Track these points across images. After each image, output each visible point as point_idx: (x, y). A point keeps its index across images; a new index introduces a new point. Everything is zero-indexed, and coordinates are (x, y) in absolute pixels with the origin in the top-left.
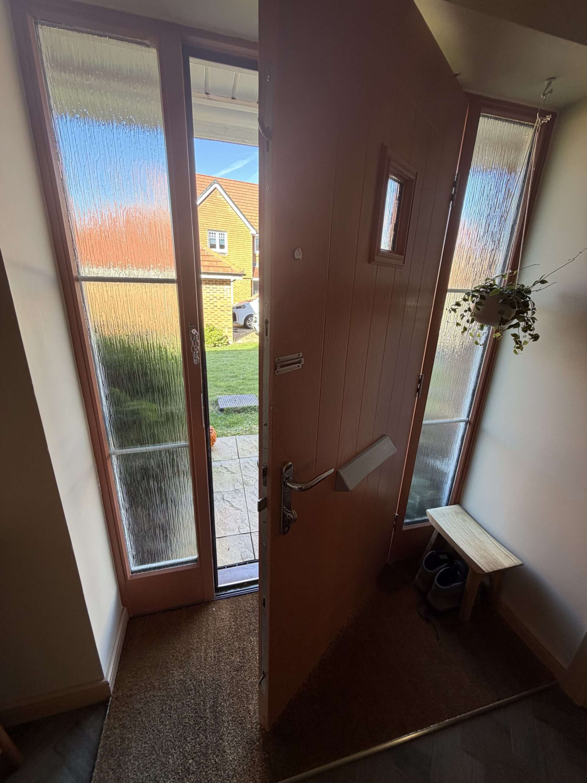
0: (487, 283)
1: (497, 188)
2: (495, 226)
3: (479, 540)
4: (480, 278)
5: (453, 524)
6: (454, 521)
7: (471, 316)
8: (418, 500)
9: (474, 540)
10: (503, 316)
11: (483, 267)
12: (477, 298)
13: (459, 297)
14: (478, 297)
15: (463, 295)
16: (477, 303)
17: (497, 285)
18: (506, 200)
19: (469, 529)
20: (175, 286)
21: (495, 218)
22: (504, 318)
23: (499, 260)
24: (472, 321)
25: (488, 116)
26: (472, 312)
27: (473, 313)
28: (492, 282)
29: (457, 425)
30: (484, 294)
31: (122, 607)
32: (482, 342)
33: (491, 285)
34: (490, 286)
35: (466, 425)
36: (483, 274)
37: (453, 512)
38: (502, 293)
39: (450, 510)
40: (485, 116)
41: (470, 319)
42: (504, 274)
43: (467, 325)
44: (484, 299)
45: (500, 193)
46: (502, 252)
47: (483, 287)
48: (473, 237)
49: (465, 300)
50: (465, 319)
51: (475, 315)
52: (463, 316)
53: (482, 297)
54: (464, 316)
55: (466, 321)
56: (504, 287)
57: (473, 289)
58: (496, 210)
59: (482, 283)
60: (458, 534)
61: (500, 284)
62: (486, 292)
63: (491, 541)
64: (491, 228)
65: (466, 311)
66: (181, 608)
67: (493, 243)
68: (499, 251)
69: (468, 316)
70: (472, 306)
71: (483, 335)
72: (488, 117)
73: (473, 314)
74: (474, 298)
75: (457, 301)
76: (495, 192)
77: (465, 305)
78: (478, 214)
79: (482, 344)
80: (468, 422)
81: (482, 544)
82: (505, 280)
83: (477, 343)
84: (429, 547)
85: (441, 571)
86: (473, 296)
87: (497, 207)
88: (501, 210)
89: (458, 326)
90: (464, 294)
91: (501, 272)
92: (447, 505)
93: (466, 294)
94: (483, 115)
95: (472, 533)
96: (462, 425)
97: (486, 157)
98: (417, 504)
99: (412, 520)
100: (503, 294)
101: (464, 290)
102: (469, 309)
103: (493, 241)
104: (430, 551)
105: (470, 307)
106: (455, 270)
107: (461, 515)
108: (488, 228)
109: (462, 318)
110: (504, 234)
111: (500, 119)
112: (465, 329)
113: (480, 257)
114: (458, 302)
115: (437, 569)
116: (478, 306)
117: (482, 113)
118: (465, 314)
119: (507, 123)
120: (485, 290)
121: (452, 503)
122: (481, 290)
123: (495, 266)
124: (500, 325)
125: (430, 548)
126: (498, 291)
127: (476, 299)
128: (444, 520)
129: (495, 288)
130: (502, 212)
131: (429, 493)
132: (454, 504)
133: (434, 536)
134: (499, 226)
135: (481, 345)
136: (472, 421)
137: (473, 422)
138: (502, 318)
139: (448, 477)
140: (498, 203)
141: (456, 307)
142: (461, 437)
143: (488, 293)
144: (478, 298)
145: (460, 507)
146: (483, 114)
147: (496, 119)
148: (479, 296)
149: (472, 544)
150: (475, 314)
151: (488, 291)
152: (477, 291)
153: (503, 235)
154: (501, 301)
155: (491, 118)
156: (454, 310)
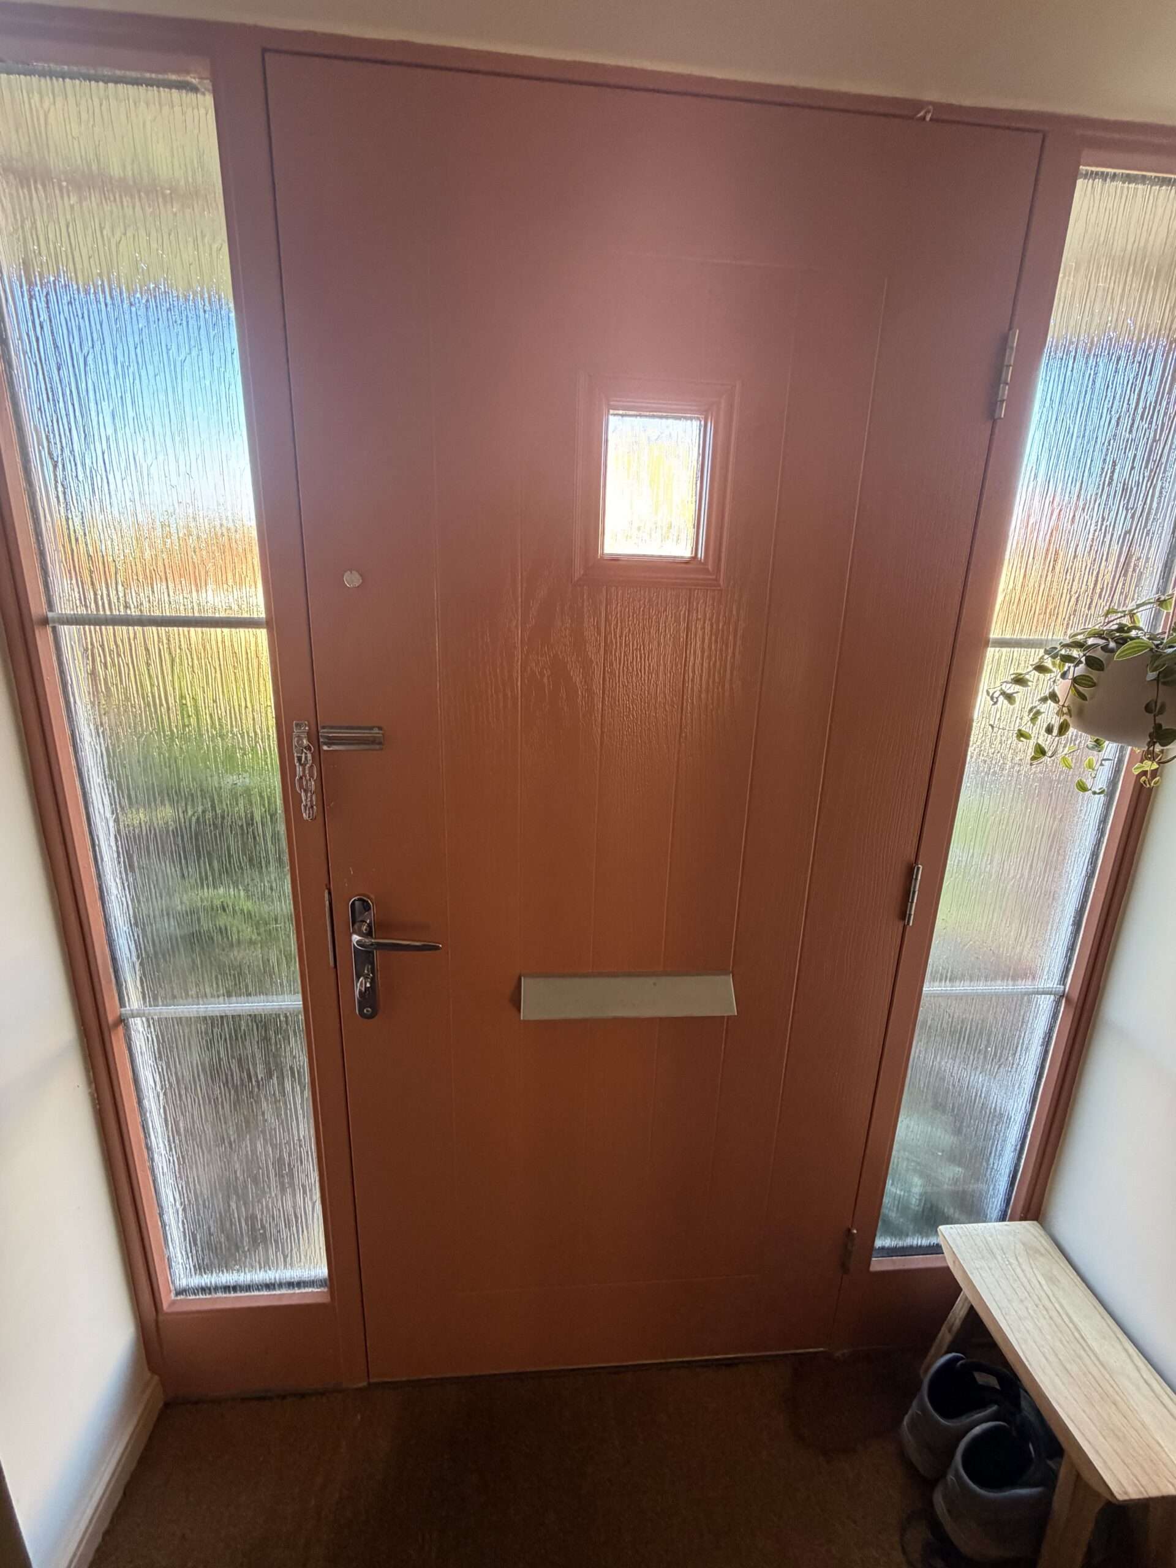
0: (1109, 623)
1: (1136, 365)
2: (1133, 468)
3: (1098, 1359)
4: (1089, 608)
5: (1015, 1286)
6: (1021, 1275)
7: (1057, 714)
8: (917, 1190)
9: (1080, 1357)
10: (1159, 719)
11: (1100, 579)
12: (1075, 666)
13: (1026, 659)
14: (1080, 662)
15: (1036, 655)
16: (1075, 680)
17: (1140, 629)
18: (1166, 396)
19: (1067, 1315)
20: (262, 634)
21: (1133, 448)
22: (1164, 727)
23: (1147, 559)
24: (1063, 728)
25: (1103, 173)
26: (1061, 703)
27: (1063, 706)
28: (1126, 621)
29: (1029, 1001)
30: (1098, 654)
31: (148, 1374)
32: (1101, 781)
33: (1121, 628)
34: (1118, 630)
35: (1058, 1003)
36: (1100, 597)
37: (1019, 1246)
38: (1155, 654)
39: (1011, 1238)
40: (1094, 175)
41: (1056, 722)
42: (1163, 598)
43: (1045, 741)
44: (1098, 670)
45: (1147, 378)
46: (1156, 536)
47: (1099, 635)
48: (1067, 498)
49: (1040, 668)
50: (1043, 722)
51: (1070, 712)
52: (1036, 715)
53: (1092, 662)
54: (1038, 713)
55: (1044, 729)
56: (1165, 633)
57: (1068, 641)
58: (1136, 426)
59: (1097, 623)
60: (1029, 1325)
61: (1154, 626)
62: (1105, 648)
63: (1138, 1370)
64: (1122, 473)
65: (1044, 700)
66: (284, 1397)
67: (1129, 515)
68: (1148, 534)
69: (1050, 714)
70: (1062, 687)
71: (1102, 765)
72: (1104, 176)
73: (1065, 710)
74: (1067, 665)
75: (1019, 671)
76: (1132, 376)
77: (1041, 684)
78: (1078, 437)
79: (1098, 791)
80: (1062, 996)
81: (1107, 1376)
82: (1168, 614)
83: (1083, 788)
84: (945, 1336)
85: (977, 1430)
86: (1067, 659)
87: (1138, 418)
88: (1151, 423)
89: (1022, 739)
90: (1042, 651)
91: (1157, 593)
92: (1003, 1218)
93: (1047, 652)
94: (1087, 171)
95: (1077, 1330)
96: (1046, 1003)
97: (1100, 284)
98: (914, 1201)
99: (900, 1244)
100: (1160, 656)
101: (1042, 640)
102: (1053, 697)
103: (1127, 510)
104: (947, 1352)
105: (1054, 690)
106: (1010, 587)
107: (1041, 1259)
108: (1113, 472)
109: (1034, 720)
110: (1162, 488)
111: (1144, 177)
112: (1040, 751)
113: (1089, 552)
114: (1021, 674)
115: (965, 1420)
116: (1081, 689)
117: (1084, 165)
118: (1043, 708)
119: (1164, 188)
120: (1101, 642)
121: (1018, 1216)
122: (1090, 641)
123: (1136, 575)
124: (1152, 744)
125: (948, 1338)
126: (1144, 646)
127: (1072, 669)
128: (990, 1269)
129: (1132, 639)
130: (1156, 430)
131: (949, 1174)
132: (1024, 1218)
133: (959, 1311)
134: (1146, 467)
135: (1094, 793)
136: (1075, 995)
137: (1078, 998)
138: (1158, 727)
139: (1004, 1141)
140: (1141, 405)
141: (1017, 688)
142: (1042, 1036)
143: (1112, 651)
144: (1082, 666)
145: (1042, 1233)
146: (1090, 169)
147: (1129, 179)
148: (1083, 659)
149: (1074, 1369)
150: (1069, 710)
151: (1112, 645)
152: (1079, 645)
153: (1161, 493)
154: (1151, 675)
155: (1114, 177)
156: (1009, 698)
